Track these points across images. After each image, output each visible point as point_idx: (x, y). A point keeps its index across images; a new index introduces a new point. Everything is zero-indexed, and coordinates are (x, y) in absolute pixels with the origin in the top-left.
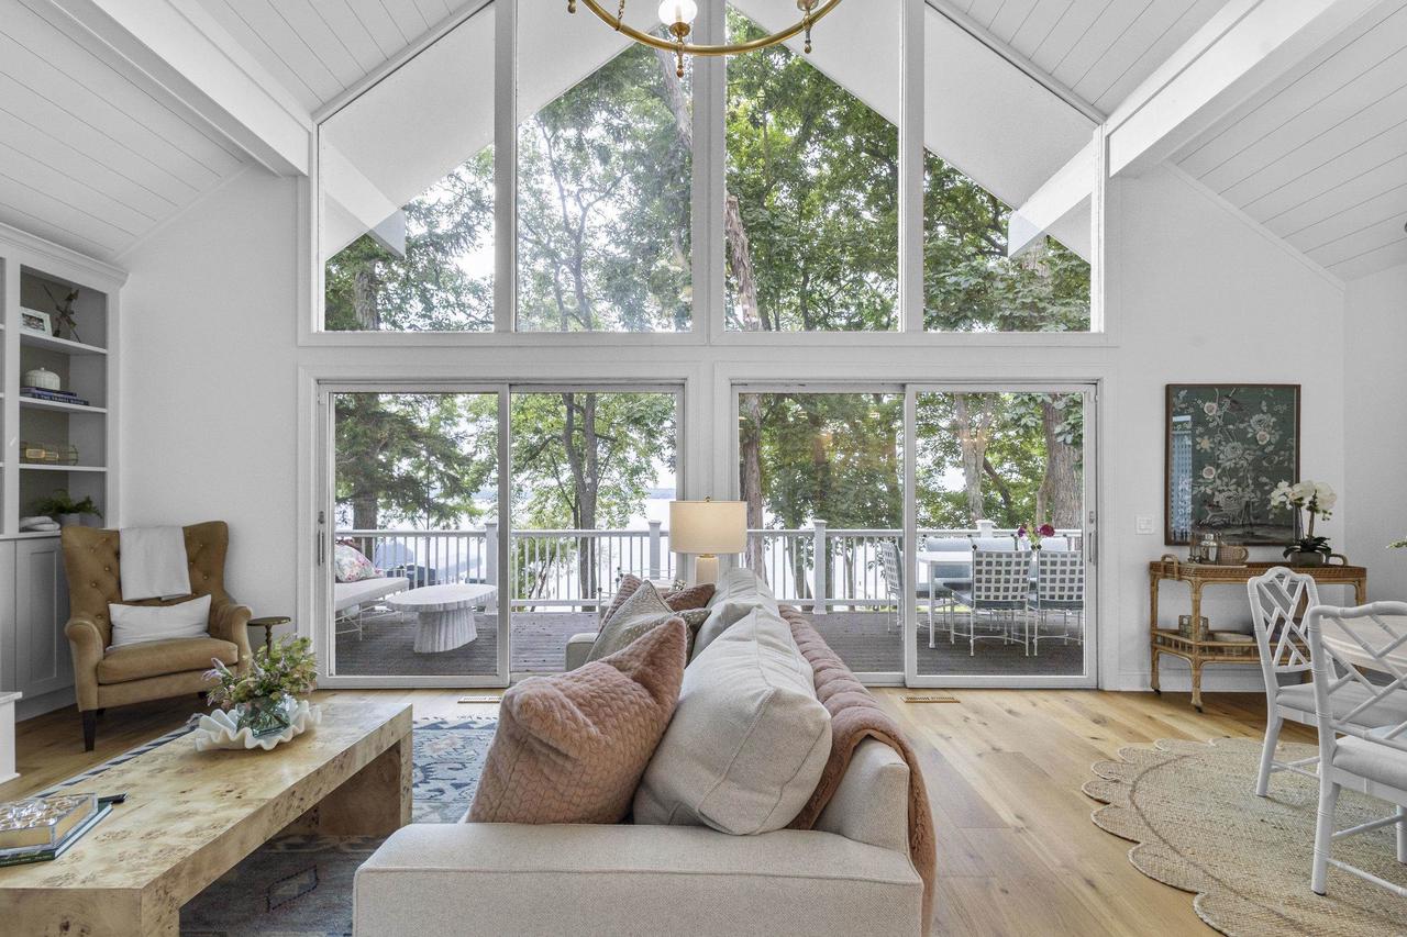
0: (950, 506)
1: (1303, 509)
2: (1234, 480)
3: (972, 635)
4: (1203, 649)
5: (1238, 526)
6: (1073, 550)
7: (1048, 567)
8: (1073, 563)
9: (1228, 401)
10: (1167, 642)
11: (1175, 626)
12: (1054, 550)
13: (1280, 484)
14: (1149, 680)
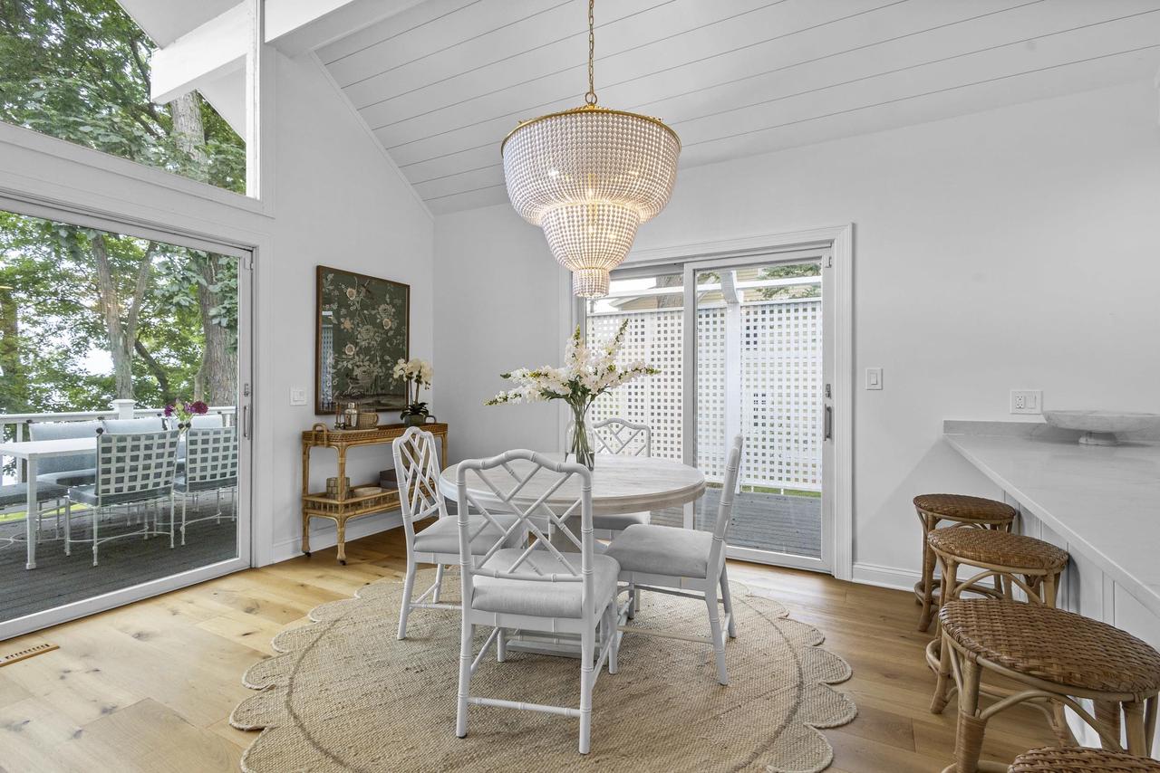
0: (95, 390)
1: (413, 381)
2: (368, 358)
3: (95, 539)
4: (346, 506)
5: (372, 396)
6: (228, 425)
7: (199, 447)
8: (227, 440)
9: (364, 290)
10: (317, 505)
11: (323, 489)
12: (205, 427)
13: (399, 361)
14: (300, 545)
